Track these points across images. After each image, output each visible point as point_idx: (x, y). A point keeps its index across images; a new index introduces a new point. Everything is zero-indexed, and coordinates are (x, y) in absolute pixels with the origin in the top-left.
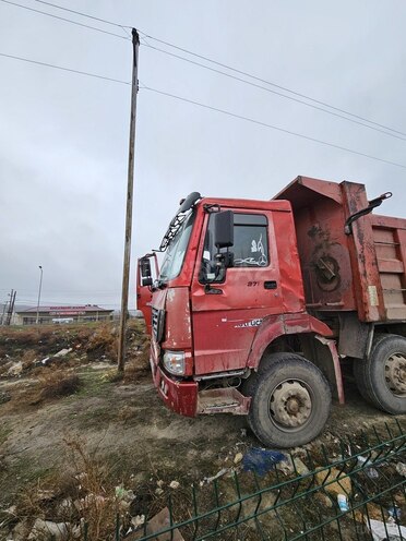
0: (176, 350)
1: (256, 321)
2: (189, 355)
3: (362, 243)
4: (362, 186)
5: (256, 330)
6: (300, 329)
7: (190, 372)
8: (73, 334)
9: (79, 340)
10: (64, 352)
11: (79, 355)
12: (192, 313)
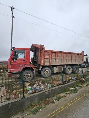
0: (9, 69)
1: (21, 65)
2: (10, 70)
3: (42, 54)
4: (44, 45)
5: (21, 67)
6: (29, 67)
7: (10, 72)
8: (4, 67)
9: (5, 68)
10: (2, 70)
11: (5, 71)
12: (11, 64)
